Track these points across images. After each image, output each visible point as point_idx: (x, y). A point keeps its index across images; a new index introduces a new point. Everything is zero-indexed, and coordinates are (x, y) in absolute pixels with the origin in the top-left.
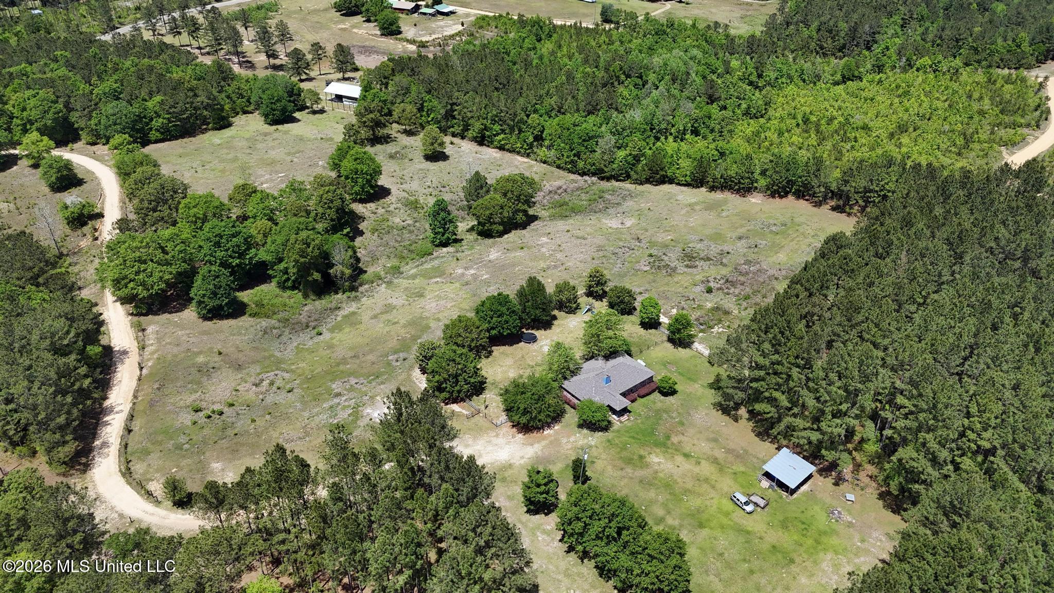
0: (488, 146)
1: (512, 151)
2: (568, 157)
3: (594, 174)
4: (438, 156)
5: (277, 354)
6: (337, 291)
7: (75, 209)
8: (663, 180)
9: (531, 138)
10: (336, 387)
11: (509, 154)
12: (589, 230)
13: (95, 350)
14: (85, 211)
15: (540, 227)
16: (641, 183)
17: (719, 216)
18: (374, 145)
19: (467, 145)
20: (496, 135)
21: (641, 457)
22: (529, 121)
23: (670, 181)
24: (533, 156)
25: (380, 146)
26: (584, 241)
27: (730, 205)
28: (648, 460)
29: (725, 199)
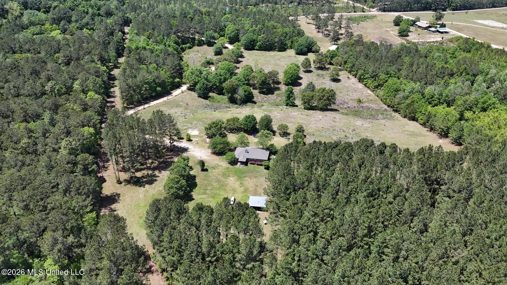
0: (361, 83)
2: (386, 96)
3: (391, 107)
4: (335, 80)
5: (199, 111)
6: (236, 103)
7: (208, 59)
8: (414, 119)
9: (377, 84)
10: (194, 122)
11: (367, 88)
12: (344, 121)
13: (159, 89)
14: (211, 61)
15: (328, 113)
16: (405, 117)
17: (408, 138)
18: (319, 70)
19: (354, 80)
20: (366, 79)
21: (229, 176)
22: (381, 77)
23: (417, 121)
24: (375, 92)
25: (320, 71)
26: (333, 123)
27: (423, 138)
28: (229, 178)
29: (428, 135)
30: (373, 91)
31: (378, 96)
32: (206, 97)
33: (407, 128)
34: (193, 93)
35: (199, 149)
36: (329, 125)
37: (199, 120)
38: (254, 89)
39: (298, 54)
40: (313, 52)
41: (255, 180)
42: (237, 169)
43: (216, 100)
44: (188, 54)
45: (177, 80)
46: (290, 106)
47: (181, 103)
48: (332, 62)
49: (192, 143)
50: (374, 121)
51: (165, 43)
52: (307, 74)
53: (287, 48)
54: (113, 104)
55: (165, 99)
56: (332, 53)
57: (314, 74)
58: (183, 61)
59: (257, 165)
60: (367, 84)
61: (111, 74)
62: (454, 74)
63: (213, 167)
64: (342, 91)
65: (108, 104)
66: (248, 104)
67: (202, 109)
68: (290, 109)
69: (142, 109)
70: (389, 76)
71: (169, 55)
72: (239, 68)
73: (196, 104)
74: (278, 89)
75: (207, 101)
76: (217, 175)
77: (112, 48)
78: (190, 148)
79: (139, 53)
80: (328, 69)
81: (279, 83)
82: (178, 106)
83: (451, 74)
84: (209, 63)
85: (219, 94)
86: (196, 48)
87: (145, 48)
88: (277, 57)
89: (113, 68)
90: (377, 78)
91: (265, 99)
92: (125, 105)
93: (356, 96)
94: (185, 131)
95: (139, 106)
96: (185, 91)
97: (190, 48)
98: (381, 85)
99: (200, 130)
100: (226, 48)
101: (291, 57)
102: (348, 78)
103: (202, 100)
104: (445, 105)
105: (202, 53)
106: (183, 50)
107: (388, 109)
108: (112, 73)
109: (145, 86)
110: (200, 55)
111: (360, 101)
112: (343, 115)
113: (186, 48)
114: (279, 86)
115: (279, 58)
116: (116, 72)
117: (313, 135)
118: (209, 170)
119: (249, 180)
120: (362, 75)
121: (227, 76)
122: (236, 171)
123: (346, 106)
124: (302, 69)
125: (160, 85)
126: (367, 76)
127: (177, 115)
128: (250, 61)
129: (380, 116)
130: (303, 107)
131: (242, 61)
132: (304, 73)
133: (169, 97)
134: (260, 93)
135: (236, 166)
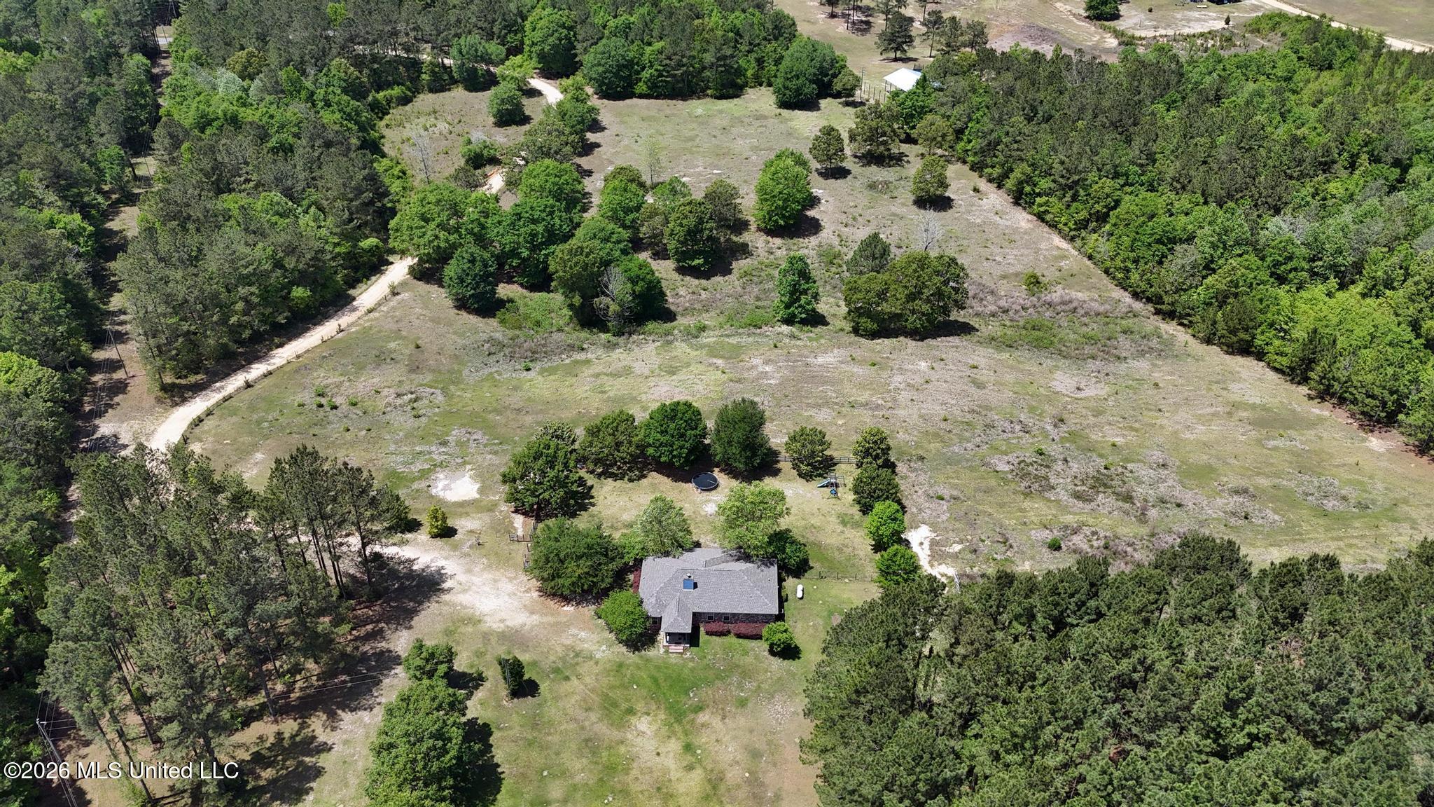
0: (1024, 209)
1: (1053, 226)
2: (1124, 261)
3: (1149, 300)
4: (934, 201)
5: (466, 372)
6: (605, 329)
7: (475, 147)
8: (1246, 350)
9: (1083, 214)
10: (456, 434)
11: (1046, 229)
12: (1010, 377)
13: (299, 292)
14: (485, 153)
15: (945, 345)
16: (1208, 341)
17: (1259, 442)
18: (869, 164)
19: (995, 199)
20: (1039, 195)
21: (631, 711)
22: (1095, 187)
23: (1260, 356)
24: (1079, 242)
25: (874, 168)
26: (973, 390)
27: (1310, 434)
28: (634, 720)
29: (1321, 420)
30: (1072, 239)
31: (1090, 257)
32: (486, 306)
33: (1237, 391)
34: (434, 290)
35: (488, 576)
36: (966, 404)
37: (474, 420)
38: (658, 255)
39: (785, 104)
40: (837, 95)
41: (742, 721)
42: (658, 668)
43: (526, 317)
44: (401, 124)
45: (369, 242)
46: (804, 322)
47: (392, 345)
48: (914, 133)
49: (455, 547)
50: (1111, 368)
51: (313, 94)
52: (832, 182)
53: (745, 85)
54: (119, 375)
55: (327, 329)
56: (909, 103)
57: (857, 184)
58: (384, 155)
59: (739, 636)
60: (1046, 212)
61: (111, 233)
62: (1334, 162)
63: (557, 671)
64: (965, 243)
65: (98, 379)
66: (651, 326)
67: (478, 363)
68: (807, 336)
69: (238, 390)
70: (1122, 182)
71: (328, 144)
72: (589, 173)
73: (453, 341)
74: (744, 250)
75: (493, 322)
76: (580, 714)
77: (104, 127)
78: (448, 570)
79: (212, 149)
80: (898, 159)
81: (741, 226)
82: (382, 358)
83: (1325, 163)
84: (480, 161)
85: (533, 288)
86: (425, 100)
87: (234, 121)
88: (720, 122)
89: (118, 201)
90: (1082, 192)
91: (704, 295)
92: (169, 379)
93: (1017, 261)
94: (423, 484)
95: (226, 375)
96: (403, 284)
97: (405, 101)
98: (1102, 218)
99: (481, 475)
100: (535, 93)
101: (765, 117)
102: (976, 190)
103: (474, 320)
104: (1333, 282)
105: (449, 118)
106: (380, 110)
107: (1138, 306)
108: (113, 225)
109: (243, 291)
110: (442, 126)
111: (1034, 282)
112: (998, 349)
113: (389, 101)
114: (746, 237)
115: (725, 123)
116: (128, 221)
117: (922, 458)
118: (544, 687)
119: (716, 722)
120: (1029, 180)
121: (557, 221)
122: (655, 680)
123: (993, 308)
124: (815, 165)
125: (302, 278)
126: (1045, 184)
127: (381, 404)
128: (626, 142)
129: (1124, 343)
130: (848, 327)
131: (598, 145)
132: (820, 179)
133: (345, 319)
134: (681, 271)
135: (651, 653)
